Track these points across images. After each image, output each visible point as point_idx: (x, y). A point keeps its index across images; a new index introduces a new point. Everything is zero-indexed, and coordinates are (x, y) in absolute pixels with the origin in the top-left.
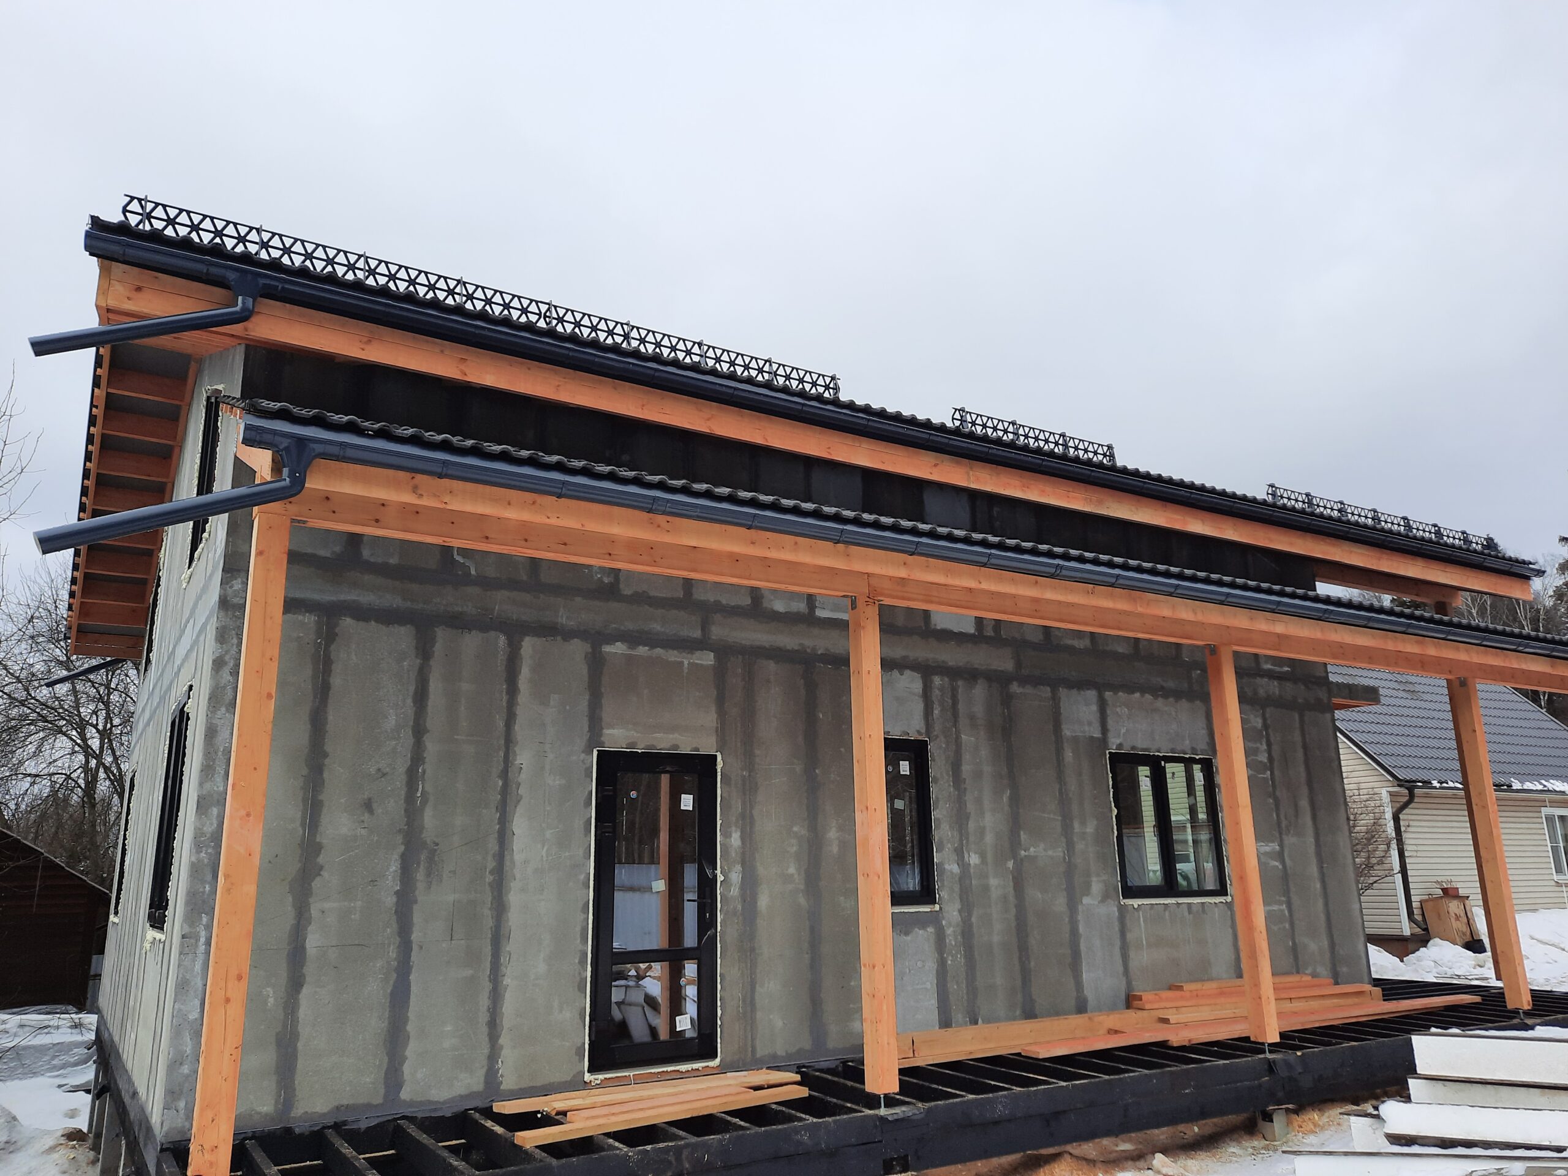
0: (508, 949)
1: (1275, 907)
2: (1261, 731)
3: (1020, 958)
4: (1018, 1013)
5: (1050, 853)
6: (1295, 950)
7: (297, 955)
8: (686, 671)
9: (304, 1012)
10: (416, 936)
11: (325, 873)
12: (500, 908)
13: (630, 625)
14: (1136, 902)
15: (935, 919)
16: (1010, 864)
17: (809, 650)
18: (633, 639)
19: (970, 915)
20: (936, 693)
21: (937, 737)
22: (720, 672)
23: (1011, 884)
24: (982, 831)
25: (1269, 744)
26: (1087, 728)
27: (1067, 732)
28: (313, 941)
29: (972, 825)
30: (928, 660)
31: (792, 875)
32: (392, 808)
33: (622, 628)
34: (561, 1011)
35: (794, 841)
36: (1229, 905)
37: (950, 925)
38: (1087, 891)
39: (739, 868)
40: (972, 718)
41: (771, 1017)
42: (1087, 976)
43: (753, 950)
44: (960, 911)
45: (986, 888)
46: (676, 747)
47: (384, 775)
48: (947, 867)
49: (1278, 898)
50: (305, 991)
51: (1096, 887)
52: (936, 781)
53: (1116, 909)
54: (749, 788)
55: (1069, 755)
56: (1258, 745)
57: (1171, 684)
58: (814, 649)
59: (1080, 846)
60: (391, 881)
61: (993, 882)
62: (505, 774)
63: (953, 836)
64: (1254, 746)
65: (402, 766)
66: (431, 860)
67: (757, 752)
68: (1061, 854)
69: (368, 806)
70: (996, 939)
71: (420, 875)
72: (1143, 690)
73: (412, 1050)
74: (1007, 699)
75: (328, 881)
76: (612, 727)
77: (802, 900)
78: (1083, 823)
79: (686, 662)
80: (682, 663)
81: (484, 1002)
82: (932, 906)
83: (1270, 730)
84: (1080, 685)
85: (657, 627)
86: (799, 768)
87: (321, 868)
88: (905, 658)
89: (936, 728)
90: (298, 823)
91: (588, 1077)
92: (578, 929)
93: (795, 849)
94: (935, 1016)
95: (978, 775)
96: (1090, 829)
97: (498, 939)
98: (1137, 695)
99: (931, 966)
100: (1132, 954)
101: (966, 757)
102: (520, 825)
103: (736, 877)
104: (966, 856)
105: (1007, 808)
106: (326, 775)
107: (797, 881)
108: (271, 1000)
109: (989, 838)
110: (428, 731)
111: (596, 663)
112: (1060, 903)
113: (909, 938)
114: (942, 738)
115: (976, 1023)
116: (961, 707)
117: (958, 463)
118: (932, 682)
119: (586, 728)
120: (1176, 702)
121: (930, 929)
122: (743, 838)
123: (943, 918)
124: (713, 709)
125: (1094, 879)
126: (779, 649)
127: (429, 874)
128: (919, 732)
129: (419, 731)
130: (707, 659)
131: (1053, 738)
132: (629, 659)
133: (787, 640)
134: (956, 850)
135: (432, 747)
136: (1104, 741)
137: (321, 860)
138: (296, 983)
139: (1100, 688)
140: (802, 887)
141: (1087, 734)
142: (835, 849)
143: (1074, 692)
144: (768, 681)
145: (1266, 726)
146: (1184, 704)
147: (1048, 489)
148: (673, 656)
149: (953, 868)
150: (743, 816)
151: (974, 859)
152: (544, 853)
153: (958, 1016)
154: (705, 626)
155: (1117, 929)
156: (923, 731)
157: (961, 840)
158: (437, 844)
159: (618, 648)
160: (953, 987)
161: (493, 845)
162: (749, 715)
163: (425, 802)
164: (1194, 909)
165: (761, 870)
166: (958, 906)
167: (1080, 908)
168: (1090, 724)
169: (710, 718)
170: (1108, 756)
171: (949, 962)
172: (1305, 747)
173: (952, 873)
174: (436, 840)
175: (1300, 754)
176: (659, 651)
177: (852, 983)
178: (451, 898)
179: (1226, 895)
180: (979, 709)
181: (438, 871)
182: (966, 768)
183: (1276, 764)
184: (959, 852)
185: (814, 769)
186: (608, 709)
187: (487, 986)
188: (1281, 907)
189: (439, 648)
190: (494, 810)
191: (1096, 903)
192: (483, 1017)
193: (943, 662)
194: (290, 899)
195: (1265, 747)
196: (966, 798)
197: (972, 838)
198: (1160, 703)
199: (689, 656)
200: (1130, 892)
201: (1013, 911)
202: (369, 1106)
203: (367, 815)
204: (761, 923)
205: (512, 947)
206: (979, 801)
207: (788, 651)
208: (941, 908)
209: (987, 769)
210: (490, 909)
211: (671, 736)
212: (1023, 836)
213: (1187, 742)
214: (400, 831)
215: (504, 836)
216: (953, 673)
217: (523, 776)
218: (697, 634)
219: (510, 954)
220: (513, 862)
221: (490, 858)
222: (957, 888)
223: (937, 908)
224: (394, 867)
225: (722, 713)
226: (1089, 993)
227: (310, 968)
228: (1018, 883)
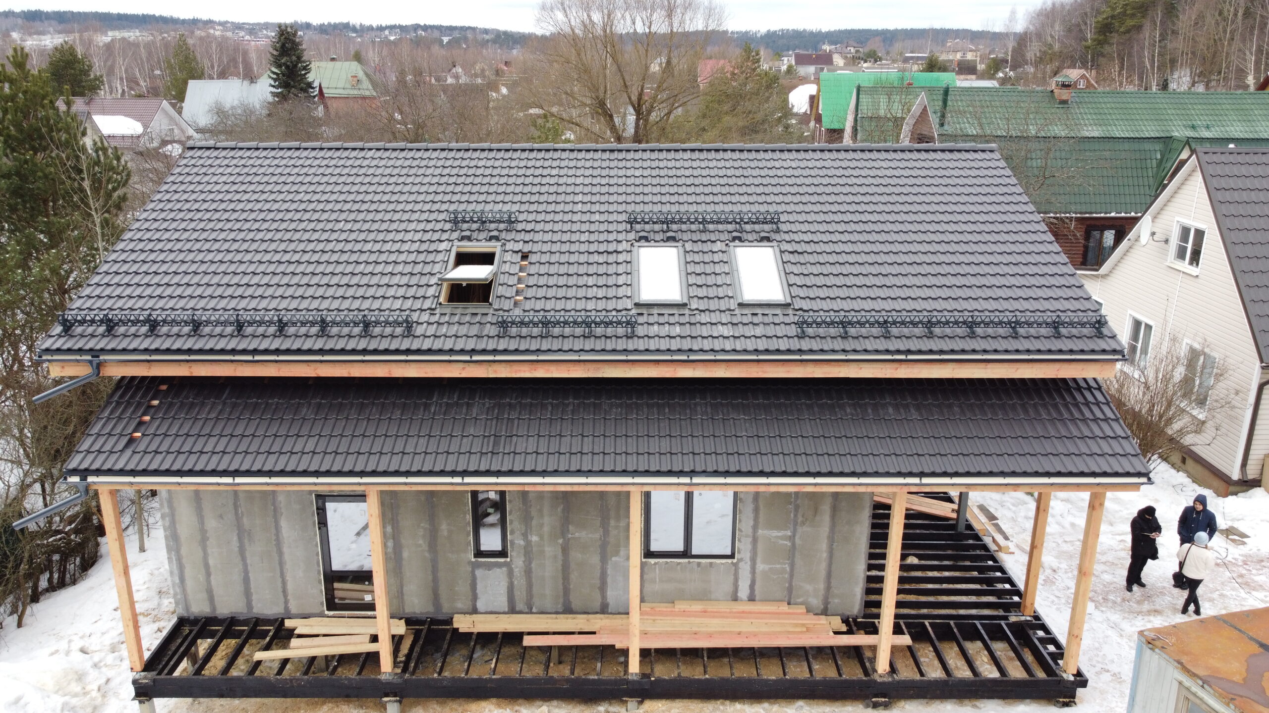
3: (563, 583)
5: (590, 536)
6: (790, 590)
7: (207, 566)
9: (213, 582)
10: (248, 561)
11: (210, 540)
12: (280, 554)
14: (652, 561)
15: (507, 565)
16: (561, 541)
19: (530, 563)
23: (560, 550)
24: (541, 525)
28: (211, 562)
29: (534, 522)
31: (421, 544)
32: (230, 517)
35: (422, 530)
36: (735, 565)
37: (517, 567)
38: (616, 554)
39: (392, 540)
41: (412, 598)
42: (611, 593)
43: (401, 573)
44: (524, 562)
45: (542, 552)
47: (224, 506)
48: (516, 541)
49: (782, 560)
50: (212, 577)
51: (624, 552)
52: (510, 501)
54: (395, 507)
59: (613, 532)
60: (235, 543)
61: (548, 549)
62: (274, 504)
63: (521, 528)
66: (249, 534)
68: (599, 536)
69: (221, 517)
70: (548, 574)
71: (246, 541)
73: (254, 597)
75: (211, 543)
77: (427, 555)
78: (618, 520)
81: (280, 584)
82: (505, 559)
86: (423, 498)
87: (209, 538)
91: (327, 612)
92: (315, 562)
93: (422, 533)
94: (505, 606)
97: (281, 564)
99: (504, 584)
100: (646, 585)
102: (284, 524)
103: (390, 544)
104: (529, 537)
105: (560, 514)
107: (424, 546)
109: (546, 529)
112: (595, 559)
113: (491, 572)
121: (505, 569)
122: (393, 528)
123: (513, 564)
125: (622, 549)
127: (250, 541)
134: (522, 534)
137: (208, 535)
138: (208, 574)
140: (427, 549)
142: (445, 533)
149: (521, 542)
150: (393, 519)
151: (534, 539)
152: (295, 534)
153: (520, 608)
157: (526, 530)
160: (517, 593)
161: (273, 531)
163: (243, 515)
164: (703, 565)
165: (403, 541)
166: (523, 559)
167: (609, 562)
171: (516, 583)
173: (519, 544)
174: (250, 529)
178: (259, 549)
179: (734, 558)
181: (253, 539)
182: (532, 495)
184: (525, 536)
185: (432, 498)
187: (280, 580)
190: (272, 518)
191: (622, 560)
192: (280, 590)
194: (201, 548)
196: (531, 510)
197: (534, 528)
200: (650, 555)
201: (560, 563)
202: (242, 613)
203: (221, 520)
204: (405, 563)
205: (288, 566)
206: (540, 511)
208: (511, 560)
210: (277, 553)
212: (571, 528)
214: (235, 525)
215: (277, 528)
217: (282, 505)
219: (287, 569)
220: (283, 537)
221: (273, 535)
222: (522, 551)
223: (508, 560)
224: (235, 538)
226: (611, 601)
227: (212, 570)
228: (565, 550)
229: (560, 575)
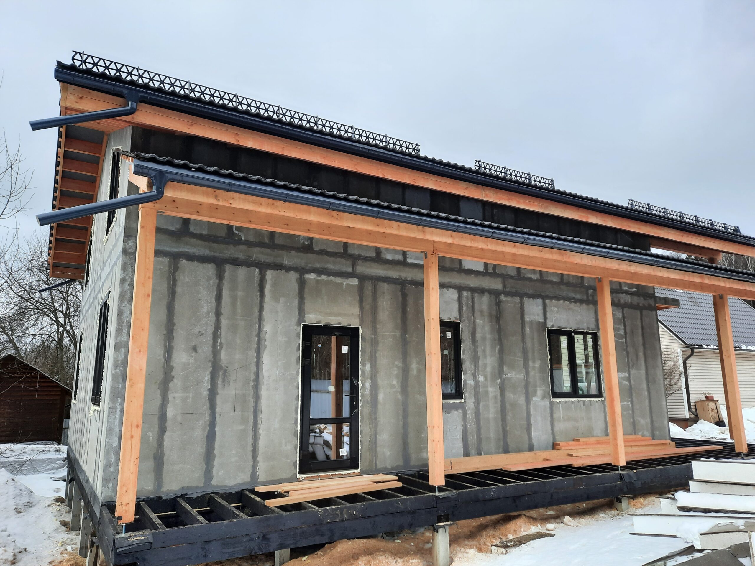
0: (261, 416)
1: (625, 403)
2: (621, 320)
3: (502, 425)
4: (501, 450)
5: (518, 376)
6: (634, 424)
7: (163, 417)
8: (344, 287)
9: (167, 443)
10: (218, 410)
11: (175, 380)
12: (257, 397)
13: (318, 265)
14: (558, 400)
15: (462, 406)
16: (498, 381)
17: (403, 279)
18: (319, 272)
19: (479, 405)
20: (464, 300)
21: (464, 320)
22: (361, 289)
23: (499, 390)
24: (485, 365)
25: (625, 326)
26: (537, 317)
27: (527, 319)
28: (170, 411)
29: (480, 363)
30: (460, 283)
31: (394, 385)
32: (206, 349)
33: (315, 267)
34: (286, 446)
35: (396, 369)
36: (603, 402)
37: (469, 409)
38: (535, 394)
39: (369, 381)
40: (481, 312)
41: (384, 450)
42: (533, 434)
43: (376, 419)
44: (474, 403)
45: (487, 392)
46: (340, 323)
47: (202, 334)
48: (468, 382)
49: (626, 399)
50: (167, 434)
51: (539, 392)
52: (464, 341)
53: (548, 403)
54: (374, 343)
55: (528, 330)
56: (620, 326)
57: (578, 297)
58: (406, 278)
59: (532, 373)
60: (206, 385)
61: (490, 389)
62: (259, 335)
63: (471, 368)
64: (618, 326)
65: (210, 330)
66: (225, 374)
67: (378, 326)
68: (523, 377)
69: (195, 349)
70: (491, 416)
71: (220, 382)
72: (565, 299)
73: (216, 462)
74: (498, 303)
75: (176, 384)
76: (309, 313)
77: (399, 396)
78: (534, 362)
79: (344, 283)
80: (342, 284)
81: (250, 441)
82: (461, 400)
83: (626, 320)
84: (534, 296)
85: (330, 266)
86: (398, 334)
87: (173, 377)
88: (449, 282)
89: (464, 316)
90: (162, 356)
91: (298, 476)
92: (294, 408)
93: (396, 372)
94: (461, 451)
95: (484, 339)
96: (537, 365)
97: (256, 412)
98: (562, 301)
99: (460, 428)
100: (556, 424)
101: (478, 330)
102: (266, 359)
103: (368, 385)
104: (477, 377)
105: (497, 355)
106: (174, 334)
107: (397, 387)
108: (151, 438)
109: (489, 369)
110: (223, 314)
111: (302, 283)
112: (522, 400)
113: (449, 415)
114: (467, 321)
115: (481, 455)
116: (477, 307)
117: (477, 187)
118: (462, 294)
119: (297, 314)
120: (581, 305)
121: (460, 411)
122: (371, 367)
123: (466, 406)
124: (357, 306)
125: (538, 389)
126: (389, 278)
127: (224, 381)
128: (456, 318)
129: (218, 314)
130: (355, 282)
131: (520, 322)
132: (317, 281)
133: (393, 273)
134: (472, 374)
135: (224, 322)
136: (545, 324)
137: (173, 373)
138: (162, 430)
139: (544, 298)
140: (399, 390)
141: (537, 320)
142: (415, 372)
143: (531, 299)
144: (384, 293)
145: (624, 317)
146: (584, 306)
147: (521, 201)
148: (338, 280)
149: (472, 383)
150: (371, 356)
151: (481, 379)
152: (277, 372)
153: (472, 451)
154: (353, 266)
155: (549, 412)
156: (458, 317)
157: (475, 370)
158: (227, 367)
159: (312, 276)
160: (470, 438)
161: (253, 368)
162: (375, 308)
163: (221, 347)
164: (586, 403)
165: (379, 382)
166: (473, 400)
167: (531, 402)
168: (538, 315)
169: (356, 310)
170: (547, 330)
171: (469, 426)
172: (642, 328)
173: (471, 385)
174: (227, 366)
175: (640, 331)
176: (331, 278)
177: (422, 435)
178: (234, 392)
179: (602, 397)
180: (485, 307)
181: (228, 380)
182: (478, 336)
183: (628, 335)
184: (474, 375)
185: (405, 335)
186: (308, 305)
187: (251, 434)
188: (628, 403)
189: (227, 275)
190: (254, 352)
191: (539, 400)
192: (250, 448)
193: (468, 285)
194: (159, 391)
195: (623, 327)
196: (478, 350)
197: (480, 369)
198: (572, 305)
199: (346, 280)
200: (555, 395)
201: (499, 403)
202: (197, 487)
203: (194, 354)
204: (380, 407)
205: (263, 416)
206: (484, 351)
207: (393, 279)
208: (465, 401)
209: (488, 336)
210: (253, 398)
211: (337, 318)
212: (505, 368)
213: (585, 324)
214: (210, 361)
215: (258, 364)
216: (473, 290)
217: (267, 337)
218: (350, 270)
219: (262, 419)
220: (263, 376)
221: (252, 374)
222: (473, 392)
223: (463, 401)
224: (207, 378)
225: (361, 308)
226: (535, 442)
227: (169, 424)
228: (502, 390)
229: (499, 416)
